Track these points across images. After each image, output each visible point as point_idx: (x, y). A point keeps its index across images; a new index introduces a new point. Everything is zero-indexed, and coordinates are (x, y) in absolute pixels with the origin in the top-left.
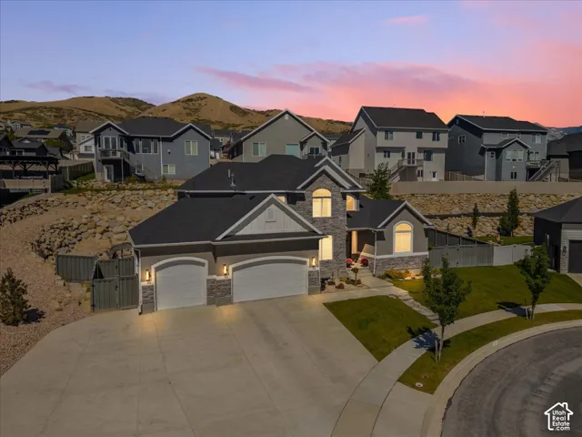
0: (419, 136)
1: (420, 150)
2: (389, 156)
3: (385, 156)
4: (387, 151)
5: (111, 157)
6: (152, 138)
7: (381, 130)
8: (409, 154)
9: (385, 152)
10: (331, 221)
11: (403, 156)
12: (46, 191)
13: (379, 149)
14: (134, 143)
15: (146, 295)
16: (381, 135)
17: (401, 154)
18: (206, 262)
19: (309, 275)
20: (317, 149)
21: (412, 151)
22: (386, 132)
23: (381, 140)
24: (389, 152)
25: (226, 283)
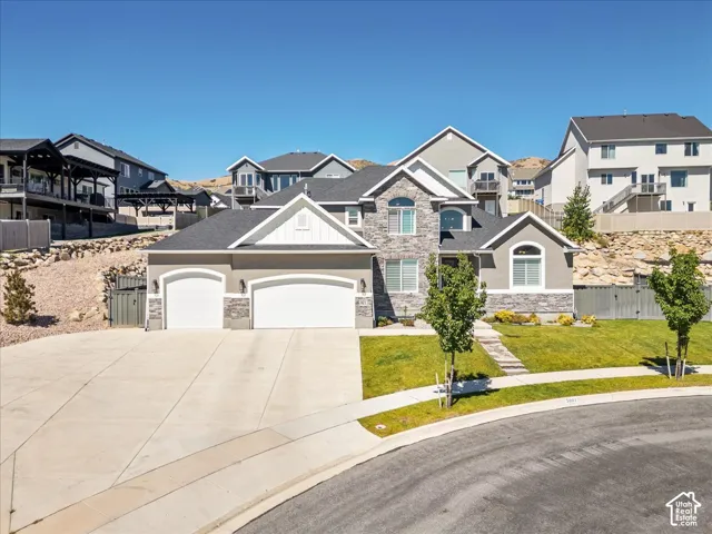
0: (661, 149)
1: (663, 171)
2: (610, 182)
3: (603, 183)
4: (607, 176)
5: (247, 194)
6: (291, 174)
7: (594, 145)
8: (644, 178)
9: (603, 176)
10: (415, 241)
11: (634, 180)
12: (170, 227)
13: (592, 173)
14: (272, 179)
15: (152, 308)
16: (595, 152)
17: (630, 177)
18: (223, 276)
19: (357, 303)
20: (491, 176)
21: (648, 173)
22: (604, 147)
23: (595, 158)
24: (610, 176)
25: (243, 302)
